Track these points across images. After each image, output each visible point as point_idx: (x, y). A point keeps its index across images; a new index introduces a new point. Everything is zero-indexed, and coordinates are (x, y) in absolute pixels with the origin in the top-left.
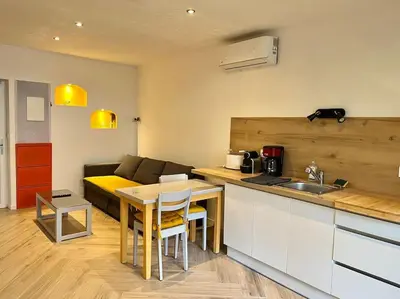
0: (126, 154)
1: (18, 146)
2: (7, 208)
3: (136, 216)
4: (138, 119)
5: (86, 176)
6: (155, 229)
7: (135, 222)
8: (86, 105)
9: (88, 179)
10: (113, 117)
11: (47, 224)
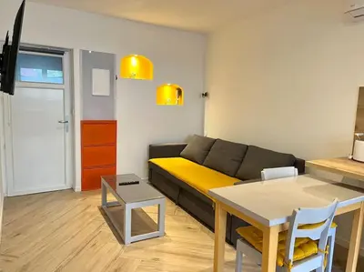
0: (193, 134)
1: (84, 123)
2: (72, 189)
3: (239, 231)
4: (206, 95)
5: (151, 157)
6: (281, 263)
7: (238, 241)
8: (151, 78)
9: (153, 160)
10: (180, 92)
11: (113, 213)
